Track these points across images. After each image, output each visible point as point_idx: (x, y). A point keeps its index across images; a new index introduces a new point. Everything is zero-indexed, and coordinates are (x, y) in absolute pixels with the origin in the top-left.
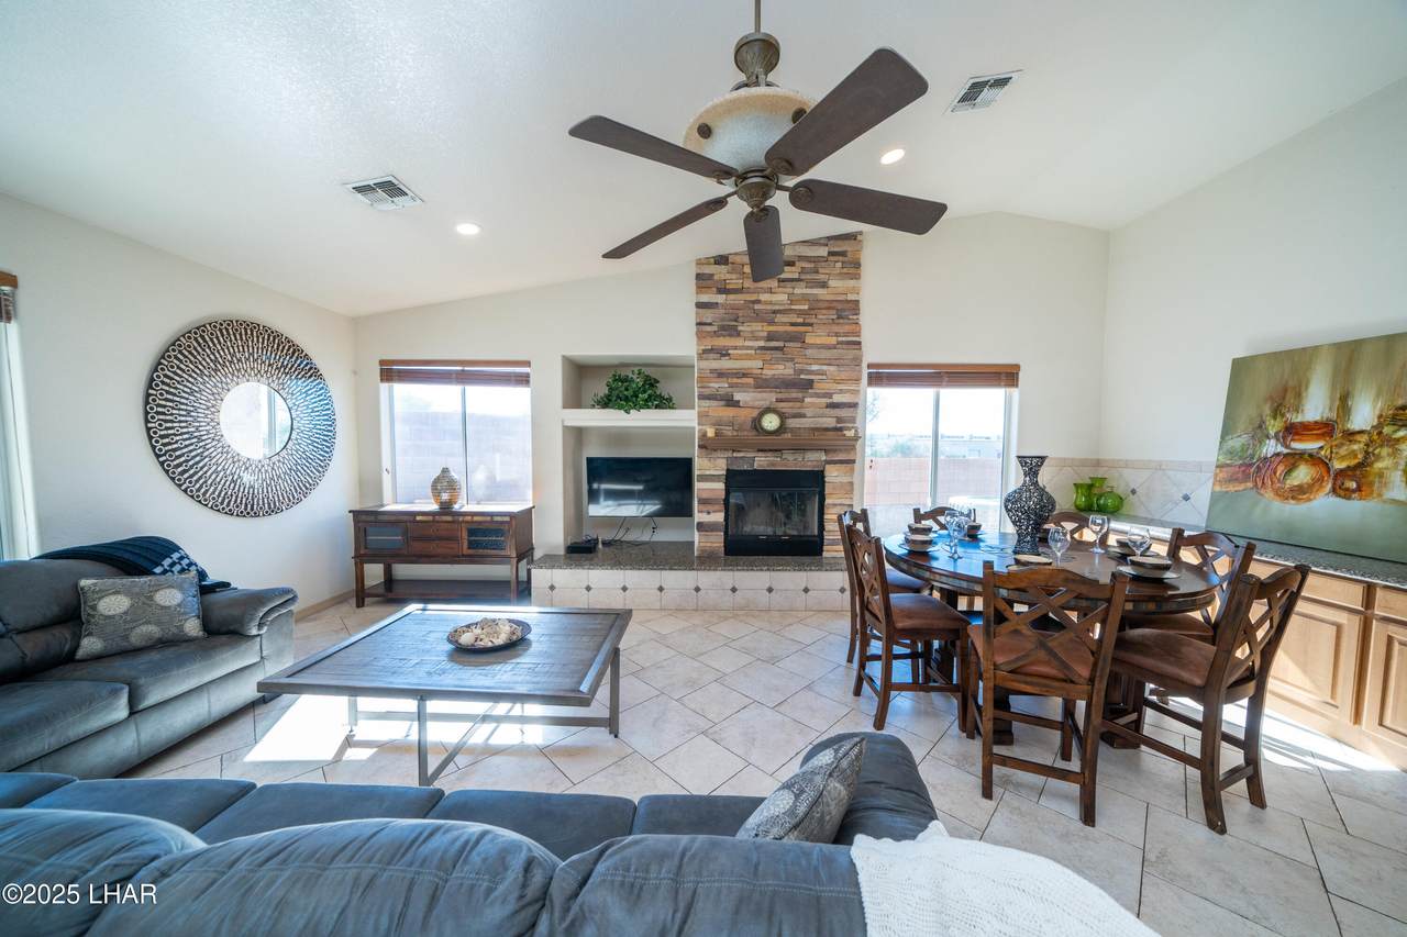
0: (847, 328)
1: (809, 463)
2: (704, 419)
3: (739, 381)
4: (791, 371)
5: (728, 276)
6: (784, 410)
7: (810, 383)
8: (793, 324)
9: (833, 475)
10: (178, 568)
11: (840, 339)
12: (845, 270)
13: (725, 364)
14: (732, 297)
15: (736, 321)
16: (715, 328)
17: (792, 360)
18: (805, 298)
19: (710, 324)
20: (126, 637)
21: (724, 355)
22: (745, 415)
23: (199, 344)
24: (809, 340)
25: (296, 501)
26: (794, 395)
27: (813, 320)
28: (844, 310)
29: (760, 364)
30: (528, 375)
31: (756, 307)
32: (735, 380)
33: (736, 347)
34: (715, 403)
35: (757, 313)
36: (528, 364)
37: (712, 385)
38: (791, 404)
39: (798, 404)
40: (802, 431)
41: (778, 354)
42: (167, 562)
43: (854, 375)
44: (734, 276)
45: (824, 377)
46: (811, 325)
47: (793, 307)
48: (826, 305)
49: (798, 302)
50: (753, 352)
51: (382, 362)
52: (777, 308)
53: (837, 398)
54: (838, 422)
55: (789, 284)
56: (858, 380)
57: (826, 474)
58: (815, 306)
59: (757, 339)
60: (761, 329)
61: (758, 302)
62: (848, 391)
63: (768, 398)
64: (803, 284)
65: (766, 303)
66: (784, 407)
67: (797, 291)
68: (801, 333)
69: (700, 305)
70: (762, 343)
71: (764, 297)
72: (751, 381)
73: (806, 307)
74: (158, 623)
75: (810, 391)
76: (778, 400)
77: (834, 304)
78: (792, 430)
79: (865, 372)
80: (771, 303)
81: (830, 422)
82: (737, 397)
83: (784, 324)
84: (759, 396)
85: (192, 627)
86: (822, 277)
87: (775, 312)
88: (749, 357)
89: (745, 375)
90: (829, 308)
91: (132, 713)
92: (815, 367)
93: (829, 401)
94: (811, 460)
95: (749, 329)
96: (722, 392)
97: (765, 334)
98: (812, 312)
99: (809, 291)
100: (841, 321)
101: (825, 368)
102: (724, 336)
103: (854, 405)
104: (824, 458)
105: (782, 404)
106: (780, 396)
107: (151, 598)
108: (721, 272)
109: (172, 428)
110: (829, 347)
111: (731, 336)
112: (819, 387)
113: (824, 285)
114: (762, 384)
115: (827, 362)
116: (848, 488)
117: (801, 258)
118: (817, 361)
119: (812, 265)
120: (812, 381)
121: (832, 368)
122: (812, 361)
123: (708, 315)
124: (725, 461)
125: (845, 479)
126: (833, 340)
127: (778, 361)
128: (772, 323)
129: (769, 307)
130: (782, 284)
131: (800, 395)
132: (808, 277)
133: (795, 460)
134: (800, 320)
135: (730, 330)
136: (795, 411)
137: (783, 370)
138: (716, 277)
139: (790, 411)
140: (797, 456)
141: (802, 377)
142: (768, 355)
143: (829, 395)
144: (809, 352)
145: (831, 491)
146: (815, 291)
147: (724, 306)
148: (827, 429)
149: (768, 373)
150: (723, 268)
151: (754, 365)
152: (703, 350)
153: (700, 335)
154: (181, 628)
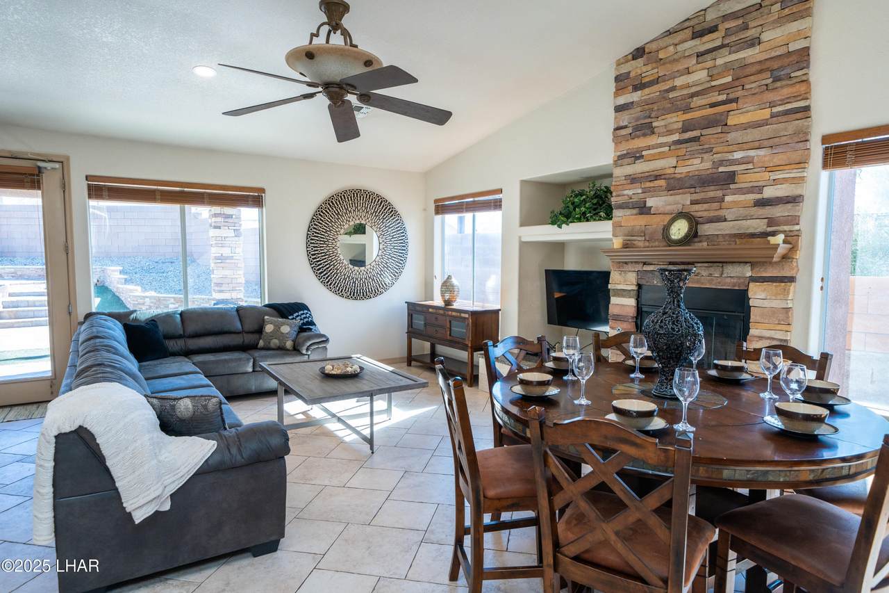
0: (786, 92)
1: (728, 280)
2: (618, 229)
3: (652, 184)
4: (708, 165)
5: (644, 69)
6: (699, 214)
7: (731, 177)
8: (713, 105)
9: (759, 296)
10: (299, 317)
11: (775, 110)
12: (787, 11)
13: (640, 167)
14: (647, 91)
15: (650, 117)
16: (629, 130)
17: (711, 150)
18: (727, 67)
19: (625, 127)
20: (269, 343)
21: (637, 158)
22: (656, 222)
23: (330, 206)
24: (731, 121)
25: (379, 293)
26: (711, 194)
27: (740, 93)
28: (782, 68)
29: (673, 161)
30: (500, 200)
31: (671, 95)
32: (648, 184)
33: (649, 148)
34: (628, 212)
35: (672, 101)
36: (500, 191)
37: (626, 192)
38: (706, 206)
39: (716, 205)
40: (721, 239)
41: (694, 147)
42: (295, 315)
43: (796, 156)
44: (649, 67)
45: (750, 166)
46: (736, 100)
47: (713, 83)
48: (758, 67)
49: (721, 75)
50: (667, 148)
51: (436, 201)
52: (694, 90)
53: (769, 193)
54: (769, 225)
55: (708, 57)
56: (802, 163)
57: (750, 294)
58: (741, 73)
59: (670, 132)
60: (676, 120)
61: (673, 89)
62: (785, 180)
63: (683, 200)
64: (725, 51)
65: (683, 87)
66: (700, 211)
67: (720, 62)
68: (721, 114)
69: (619, 109)
70: (676, 137)
71: (678, 82)
72: (662, 183)
73: (729, 79)
74: (279, 340)
75: (732, 186)
76: (693, 203)
77: (768, 64)
78: (709, 238)
79: (817, 151)
80: (688, 86)
81: (759, 226)
82: (651, 202)
83: (701, 107)
84: (671, 199)
85: (289, 344)
86: (751, 33)
87: (693, 95)
88: (661, 156)
89: (657, 177)
90: (760, 72)
91: (253, 371)
92: (738, 155)
93: (759, 196)
94: (732, 276)
95: (662, 123)
96: (635, 199)
97: (680, 125)
98: (737, 83)
99: (734, 57)
100: (779, 84)
101: (752, 153)
102: (638, 137)
103: (794, 200)
104: (749, 274)
105: (697, 207)
106: (695, 197)
107: (279, 328)
108: (637, 67)
109: (317, 250)
110: (763, 123)
111: (645, 135)
112: (744, 181)
113: (755, 42)
114: (675, 185)
115: (757, 144)
116: (781, 316)
117: (725, 18)
118: (741, 146)
119: (740, 22)
120: (734, 173)
121: (761, 152)
122: (734, 148)
123: (625, 118)
124: (634, 275)
125: (777, 304)
126: (766, 114)
127: (692, 155)
128: (688, 109)
129: (685, 92)
130: (700, 59)
131: (719, 193)
132: (734, 38)
133: (710, 275)
134: (723, 97)
135: (645, 129)
136: (712, 214)
137: (698, 165)
138: (632, 75)
139: (705, 214)
140: (712, 270)
141: (721, 169)
142: (683, 150)
143: (760, 189)
144: (731, 137)
145: (758, 319)
146: (741, 55)
147: (639, 104)
148: (753, 235)
149: (682, 170)
150: (640, 61)
151: (666, 164)
152: (619, 156)
153: (617, 140)
154: (285, 343)
